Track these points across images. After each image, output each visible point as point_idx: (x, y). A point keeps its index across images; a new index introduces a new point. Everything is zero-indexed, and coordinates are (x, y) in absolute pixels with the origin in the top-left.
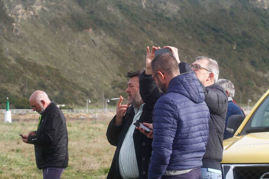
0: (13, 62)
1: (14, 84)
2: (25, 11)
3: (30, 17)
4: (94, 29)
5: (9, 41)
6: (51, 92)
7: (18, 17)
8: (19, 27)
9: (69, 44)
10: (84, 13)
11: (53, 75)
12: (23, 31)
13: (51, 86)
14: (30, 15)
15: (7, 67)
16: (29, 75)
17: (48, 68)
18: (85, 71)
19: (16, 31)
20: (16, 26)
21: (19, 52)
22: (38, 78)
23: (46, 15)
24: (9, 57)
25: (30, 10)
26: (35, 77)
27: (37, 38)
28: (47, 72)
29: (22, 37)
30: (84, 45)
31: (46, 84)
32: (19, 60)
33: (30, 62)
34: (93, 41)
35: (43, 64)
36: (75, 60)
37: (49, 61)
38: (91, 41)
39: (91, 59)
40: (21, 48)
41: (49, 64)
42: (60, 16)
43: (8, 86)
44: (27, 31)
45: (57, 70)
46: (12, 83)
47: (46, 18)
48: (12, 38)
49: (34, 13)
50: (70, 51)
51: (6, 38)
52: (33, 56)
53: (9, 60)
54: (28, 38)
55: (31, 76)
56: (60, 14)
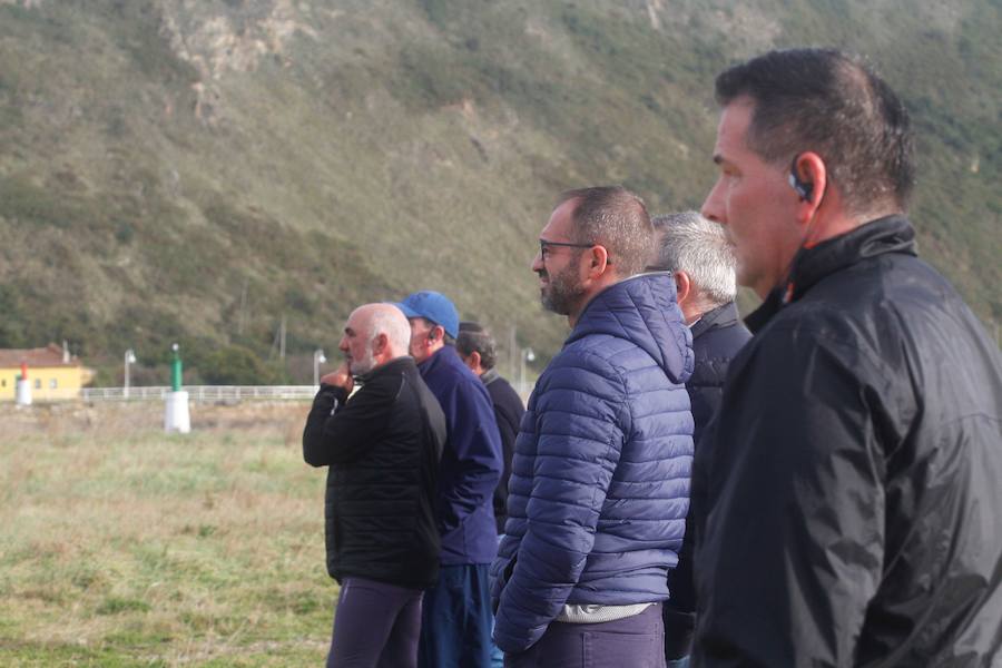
0: (197, 219)
1: (198, 296)
2: (239, 40)
3: (256, 62)
4: (479, 101)
5: (184, 145)
6: (330, 323)
7: (212, 60)
8: (217, 97)
9: (393, 154)
10: (445, 45)
11: (334, 265)
12: (231, 112)
13: (330, 304)
14: (255, 53)
15: (175, 236)
16: (252, 264)
17: (320, 240)
18: (447, 251)
19: (208, 109)
20: (206, 92)
21: (217, 185)
22: (282, 275)
23: (310, 56)
24: (182, 203)
25: (254, 37)
26: (273, 272)
27: (281, 134)
28: (313, 253)
29: (226, 132)
30: (443, 159)
31: (313, 297)
32: (216, 212)
33: (255, 220)
34: (476, 143)
35: (302, 228)
36: (414, 214)
37: (321, 217)
38: (470, 145)
39: (469, 209)
40: (222, 172)
41: (321, 227)
42: (359, 57)
43: (177, 303)
44: (245, 112)
45: (352, 248)
46: (192, 295)
47: (312, 62)
48: (191, 137)
49: (270, 46)
50: (395, 179)
51: (170, 137)
52: (266, 200)
53: (183, 214)
54: (249, 134)
55: (259, 271)
56: (359, 51)
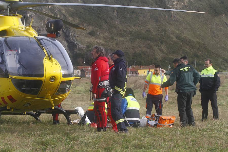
0: (175, 39)
1: (177, 55)
2: (178, 2)
3: (182, 7)
4: (226, 14)
5: (170, 24)
6: (203, 60)
7: (174, 7)
8: (175, 14)
9: (210, 25)
10: (218, 3)
11: (202, 48)
12: (178, 17)
13: (202, 56)
14: (181, 5)
15: (171, 42)
16: (187, 48)
17: (198, 43)
18: (223, 45)
19: (174, 17)
20: (173, 13)
21: (178, 32)
22: (192, 50)
23: (192, 5)
24: (171, 36)
25: (181, 2)
26: (191, 50)
27: (188, 21)
28: (198, 46)
29: (178, 21)
30: (220, 26)
31: (199, 54)
32: (178, 37)
33: (186, 39)
34: (226, 23)
35: (195, 40)
36: (215, 37)
37: (198, 38)
38: (224, 23)
39: (226, 36)
40: (178, 29)
41: (198, 40)
42: (202, 6)
43: (173, 56)
44: (181, 17)
45: (205, 44)
46: (176, 54)
47: (193, 7)
48: (171, 22)
49: (184, 4)
50: (211, 31)
51: (167, 22)
52: (187, 35)
53: (172, 38)
54: (182, 22)
55: (188, 49)
56: (202, 5)
